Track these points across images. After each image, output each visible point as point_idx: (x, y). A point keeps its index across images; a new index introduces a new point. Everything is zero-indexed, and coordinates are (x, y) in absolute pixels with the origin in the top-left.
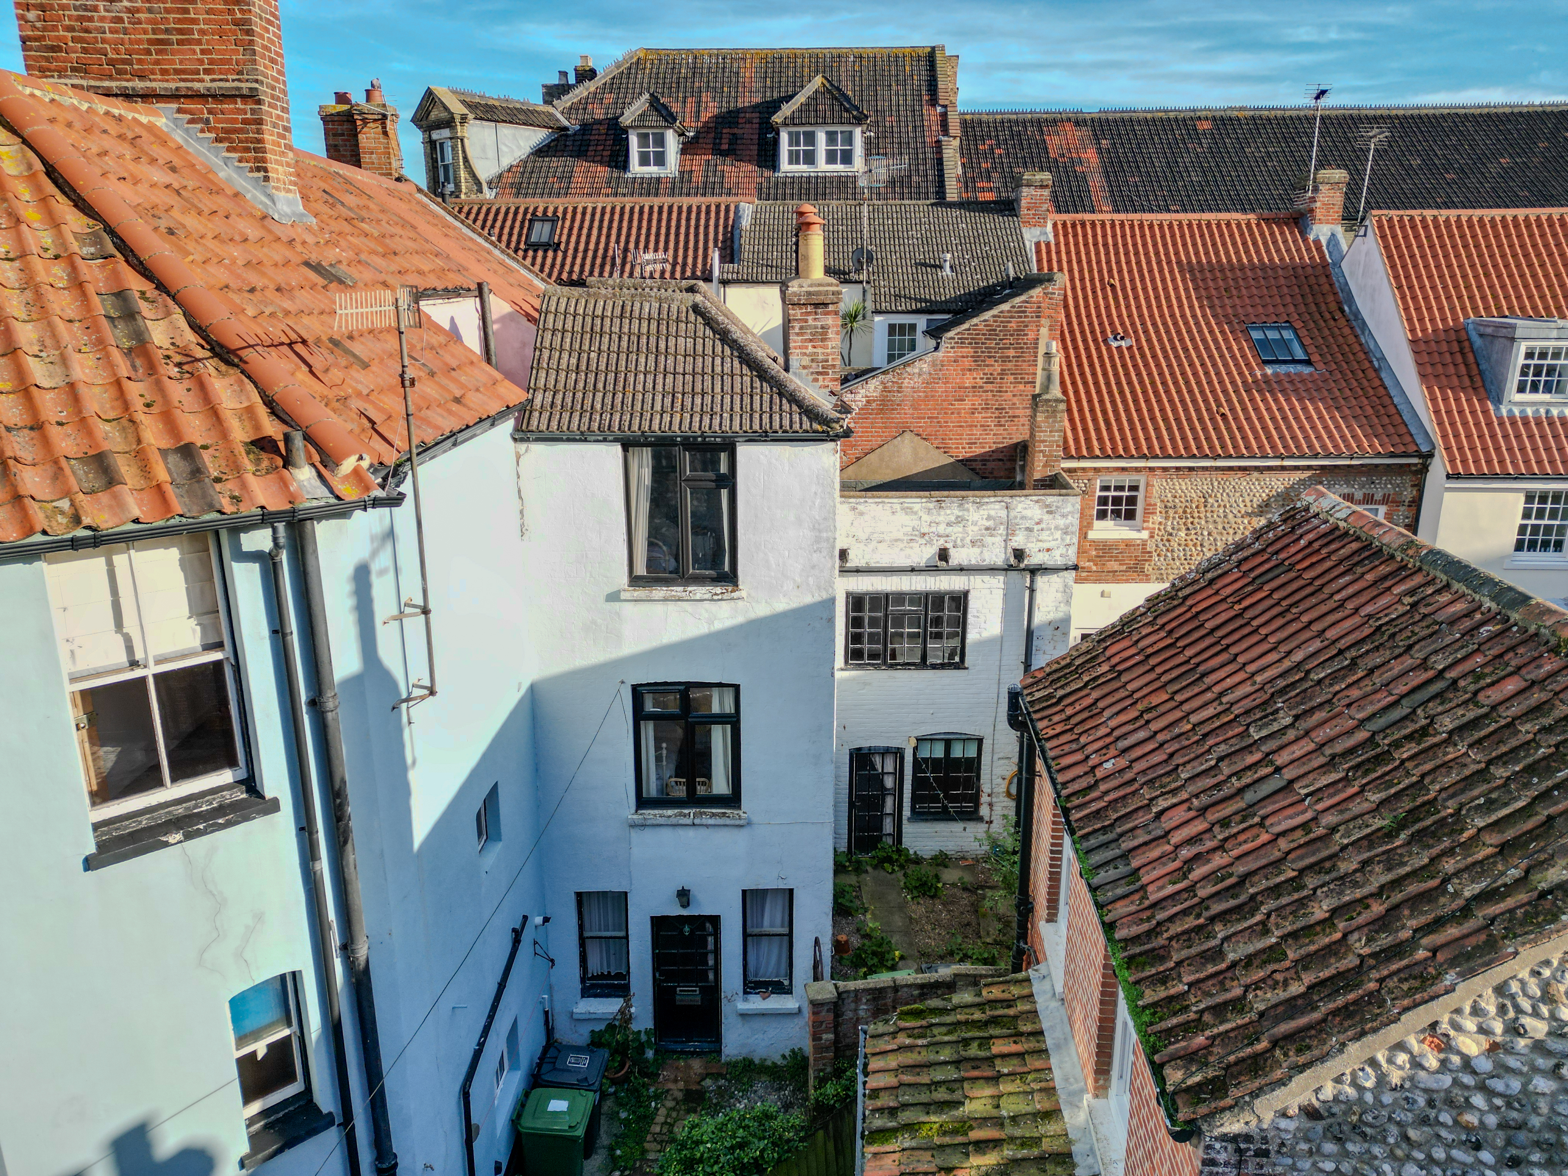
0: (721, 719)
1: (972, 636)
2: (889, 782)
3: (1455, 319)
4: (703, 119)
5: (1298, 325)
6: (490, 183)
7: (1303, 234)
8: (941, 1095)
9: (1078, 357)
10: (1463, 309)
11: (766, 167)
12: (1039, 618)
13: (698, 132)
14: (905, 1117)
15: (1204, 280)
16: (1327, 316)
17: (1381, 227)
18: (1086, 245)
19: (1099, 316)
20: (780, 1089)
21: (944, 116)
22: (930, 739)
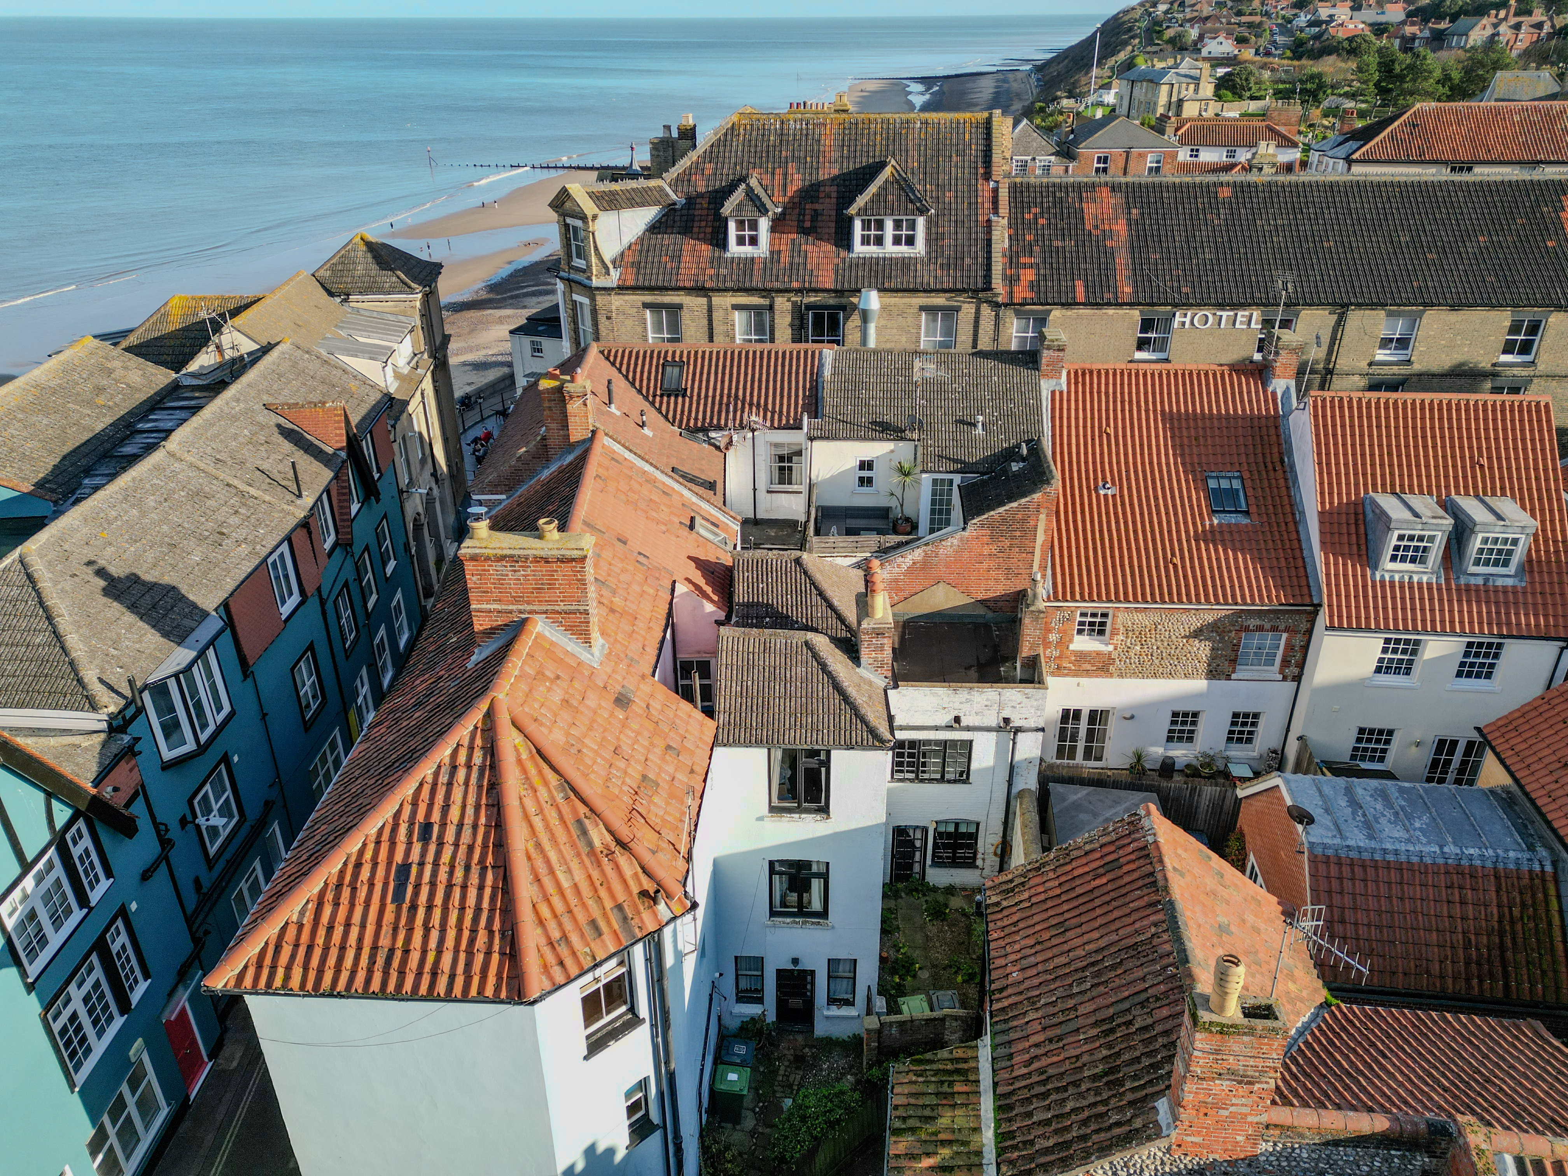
0: (818, 875)
1: (974, 766)
2: (918, 844)
3: (1357, 493)
4: (789, 194)
5: (1246, 475)
6: (614, 262)
7: (1265, 385)
8: (927, 1112)
9: (1074, 504)
10: (1365, 485)
11: (841, 246)
12: (1017, 757)
13: (785, 208)
14: (911, 1123)
15: (1180, 428)
16: (1270, 467)
17: (1315, 407)
18: (1091, 393)
19: (1094, 463)
20: (848, 1056)
21: (996, 191)
22: (946, 822)
